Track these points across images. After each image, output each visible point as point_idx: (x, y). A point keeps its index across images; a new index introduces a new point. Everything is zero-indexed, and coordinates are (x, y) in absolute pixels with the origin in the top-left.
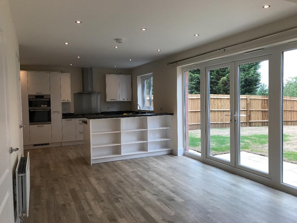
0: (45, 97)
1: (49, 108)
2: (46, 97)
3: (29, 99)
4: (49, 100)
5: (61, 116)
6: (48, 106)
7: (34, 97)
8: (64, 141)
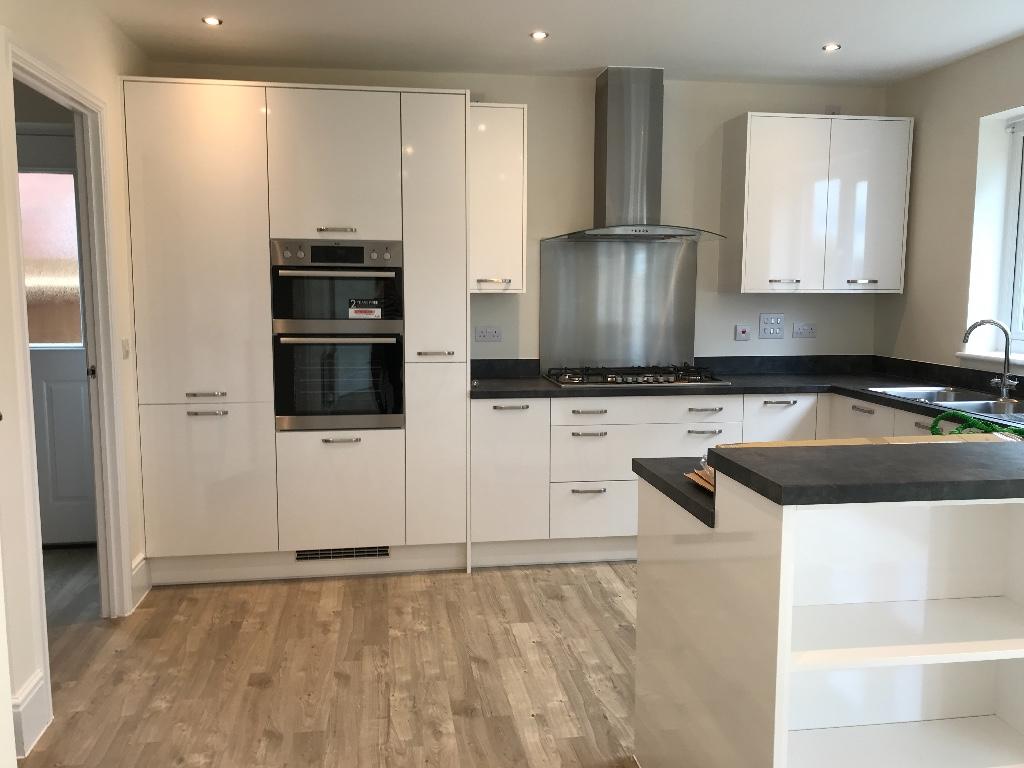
0: (371, 258)
1: (391, 326)
2: (375, 256)
3: (274, 270)
4: (392, 274)
5: (461, 378)
6: (386, 316)
7: (304, 257)
8: (479, 536)
